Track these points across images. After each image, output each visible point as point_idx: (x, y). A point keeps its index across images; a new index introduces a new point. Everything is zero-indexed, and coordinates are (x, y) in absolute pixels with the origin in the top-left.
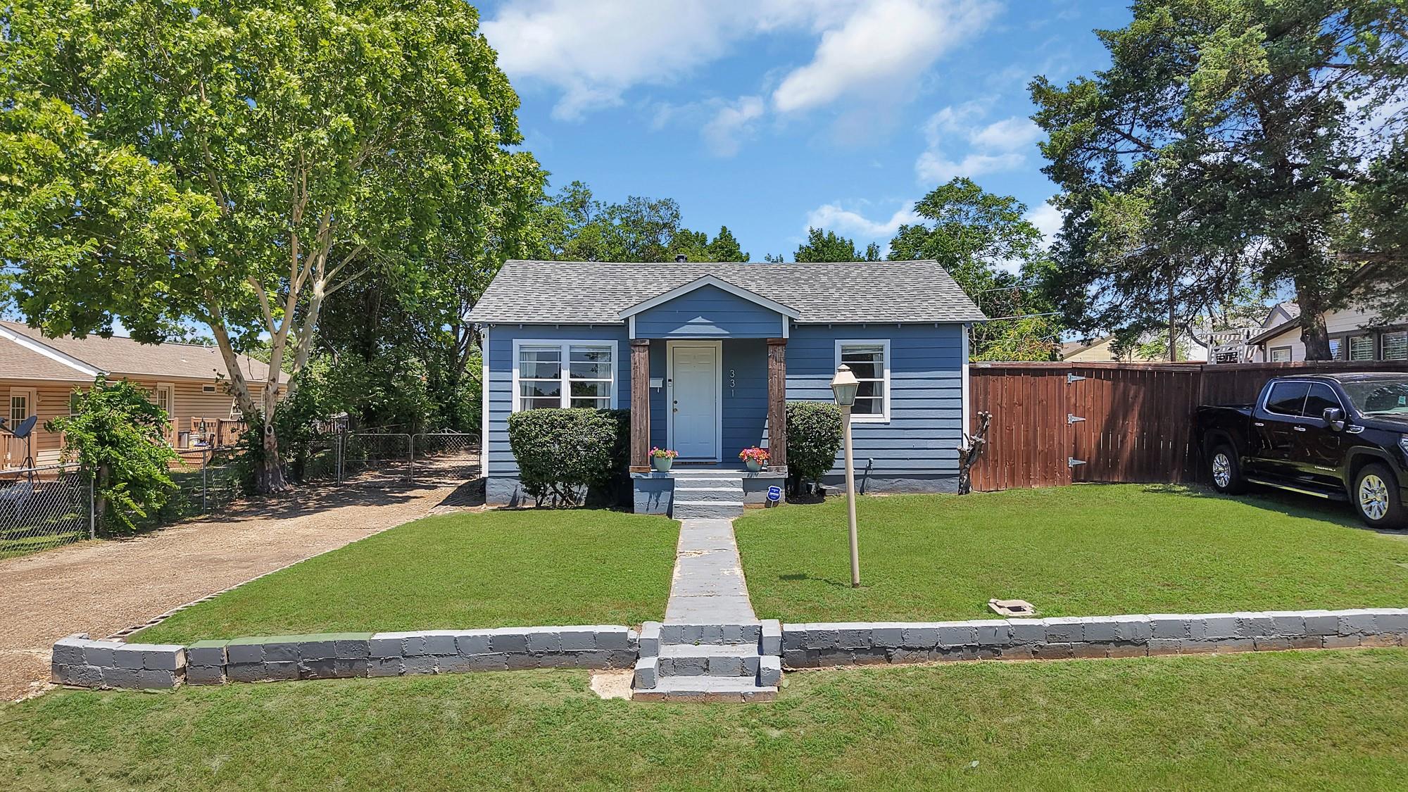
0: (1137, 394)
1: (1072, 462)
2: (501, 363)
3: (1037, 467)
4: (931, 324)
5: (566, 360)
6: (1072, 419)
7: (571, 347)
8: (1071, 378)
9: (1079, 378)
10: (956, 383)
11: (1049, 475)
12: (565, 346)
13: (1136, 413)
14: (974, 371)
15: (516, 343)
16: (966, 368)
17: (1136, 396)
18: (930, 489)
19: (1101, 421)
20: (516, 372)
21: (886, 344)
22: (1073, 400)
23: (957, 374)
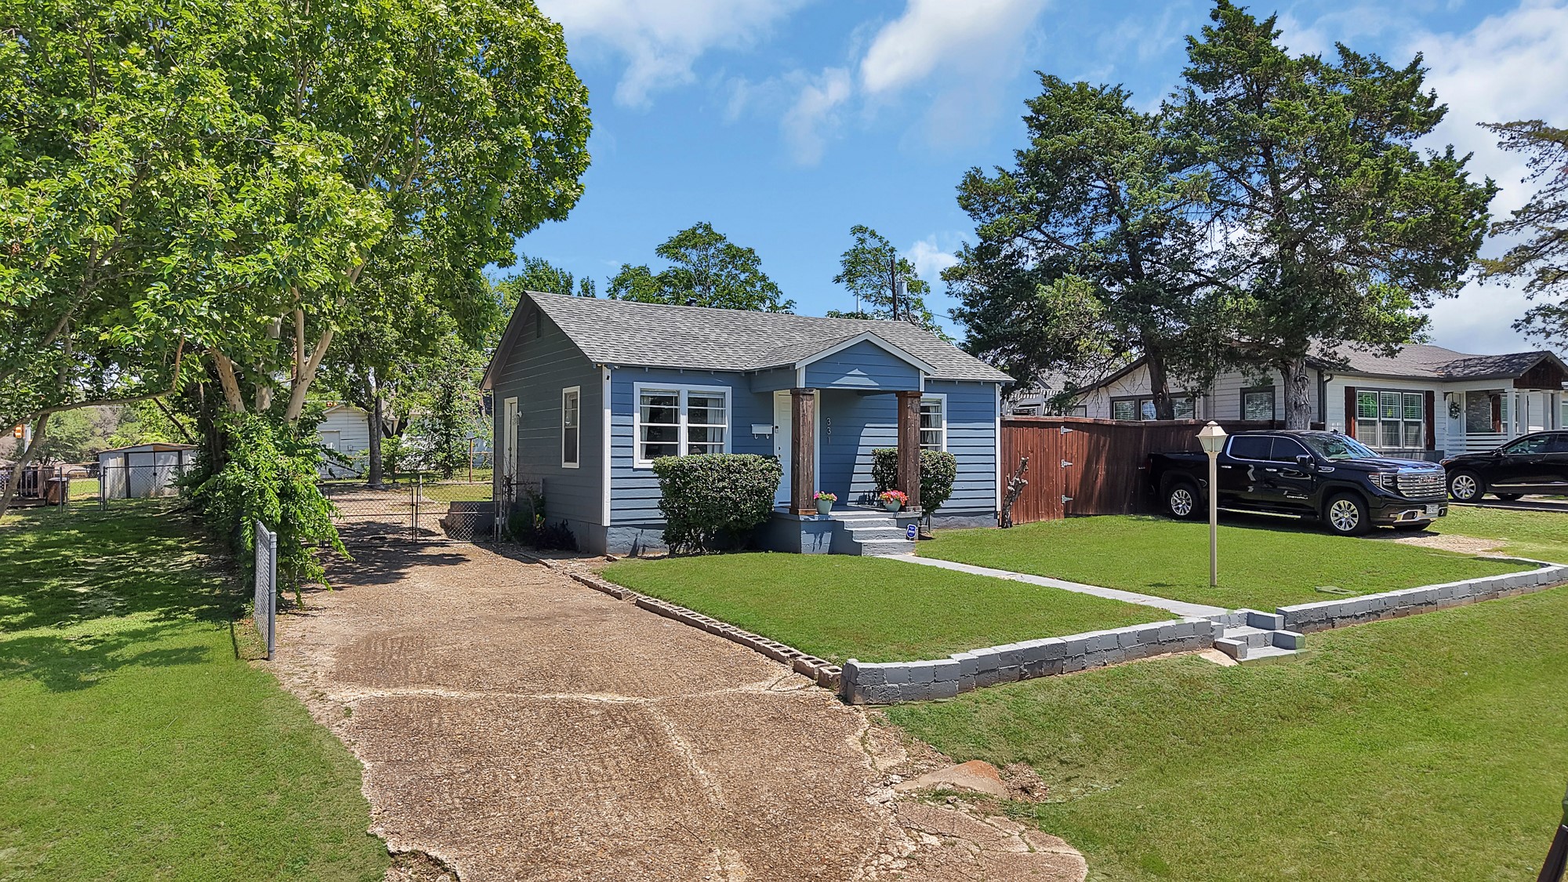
0: (1106, 442)
1: (1064, 499)
2: (623, 408)
3: (1042, 503)
4: (977, 382)
5: (684, 406)
6: (1064, 463)
7: (689, 392)
8: (1063, 430)
9: (1068, 430)
10: (991, 433)
11: (1050, 512)
12: (684, 391)
13: (1104, 458)
14: (1004, 423)
15: (638, 386)
16: (998, 420)
17: (1104, 445)
18: (973, 524)
19: (1081, 465)
20: (637, 416)
21: (944, 397)
22: (1064, 448)
23: (991, 425)
